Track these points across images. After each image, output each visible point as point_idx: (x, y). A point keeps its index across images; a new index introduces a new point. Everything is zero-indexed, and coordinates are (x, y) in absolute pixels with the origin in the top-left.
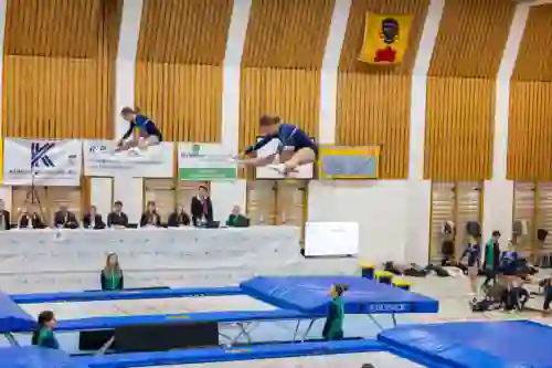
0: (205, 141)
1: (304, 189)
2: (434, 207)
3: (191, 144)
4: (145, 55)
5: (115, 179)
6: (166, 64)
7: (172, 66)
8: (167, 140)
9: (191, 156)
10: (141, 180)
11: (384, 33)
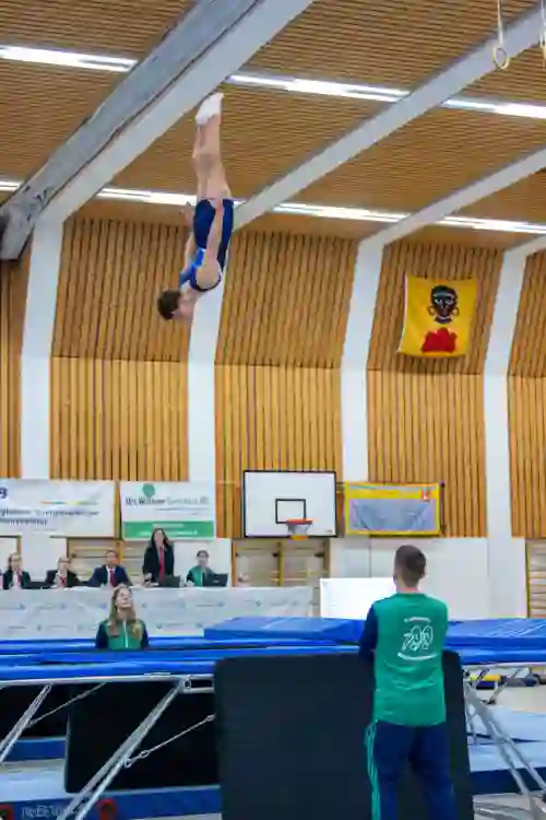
0: (163, 479)
1: (323, 555)
2: (531, 582)
3: (141, 485)
4: (65, 347)
5: (23, 540)
6: (99, 362)
7: (108, 363)
8: (104, 479)
9: (142, 502)
10: (64, 541)
11: (436, 306)
